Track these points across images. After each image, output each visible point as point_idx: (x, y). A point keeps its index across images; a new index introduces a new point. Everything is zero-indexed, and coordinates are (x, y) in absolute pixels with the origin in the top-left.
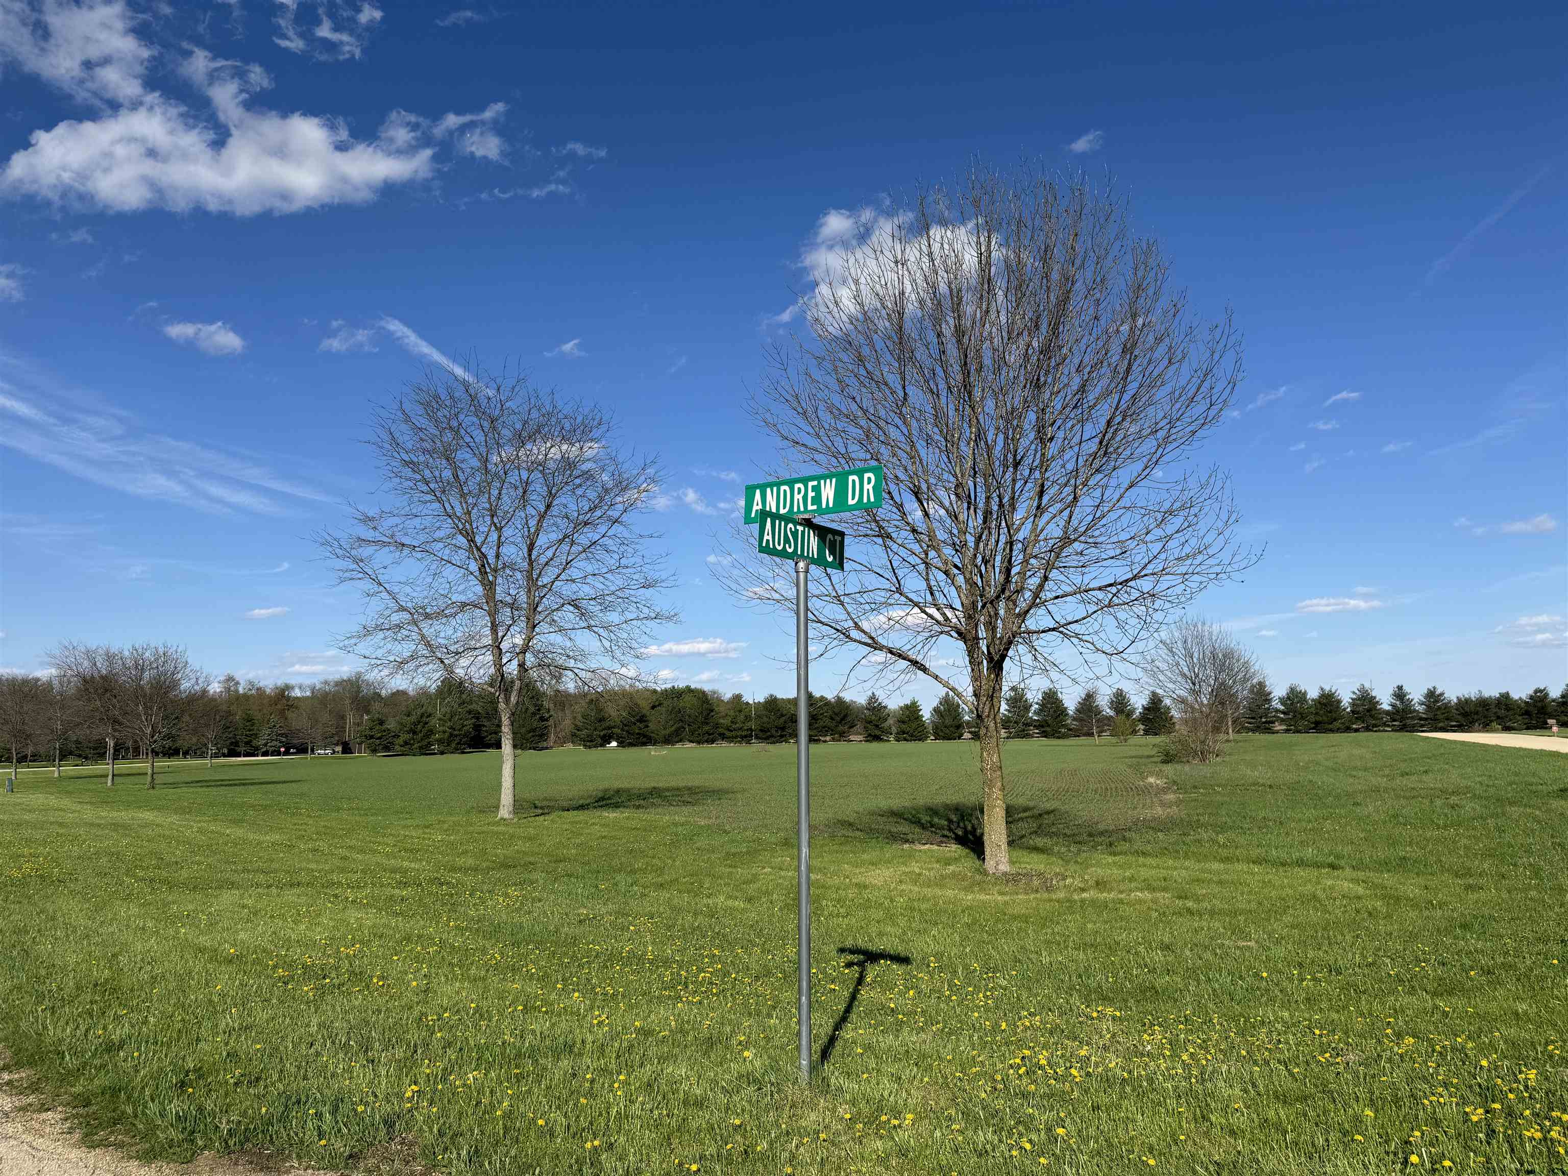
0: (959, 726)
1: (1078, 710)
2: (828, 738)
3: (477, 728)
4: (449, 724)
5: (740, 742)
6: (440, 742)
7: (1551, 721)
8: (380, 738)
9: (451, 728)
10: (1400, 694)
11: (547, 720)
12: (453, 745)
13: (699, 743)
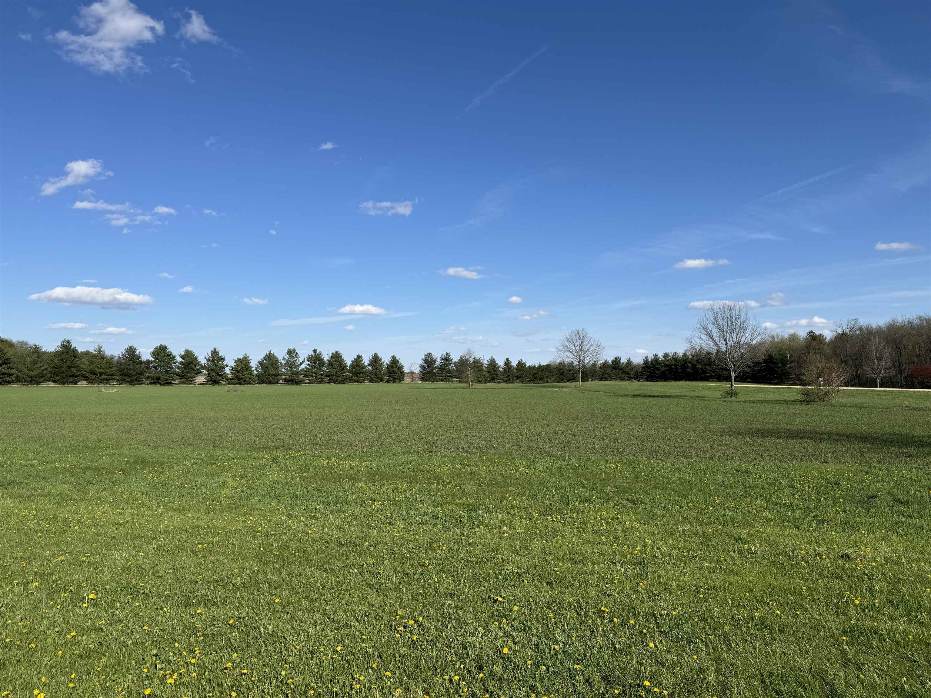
0: (278, 375)
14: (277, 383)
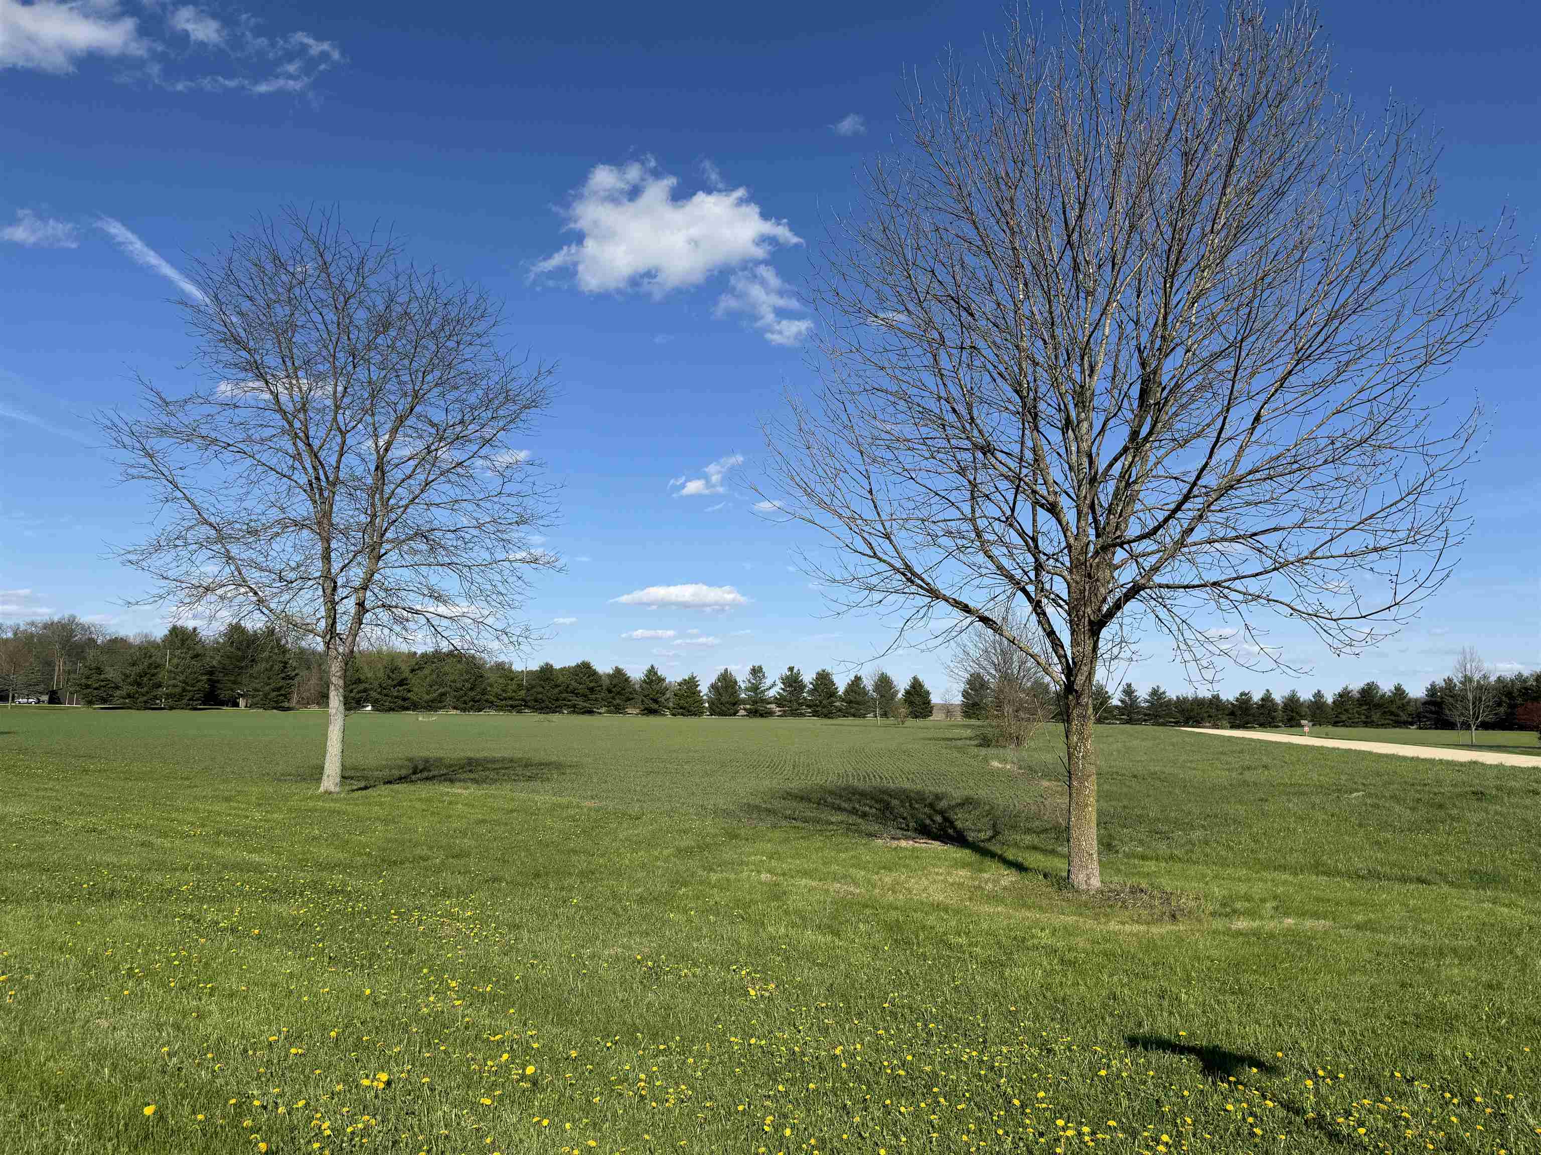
0: (736, 703)
1: (847, 692)
2: (603, 710)
3: (213, 683)
4: (182, 678)
5: (510, 711)
6: (168, 696)
7: (1303, 722)
8: (96, 689)
9: (184, 682)
10: (1129, 691)
11: (292, 679)
12: (185, 701)
13: (464, 710)
14: (735, 714)
